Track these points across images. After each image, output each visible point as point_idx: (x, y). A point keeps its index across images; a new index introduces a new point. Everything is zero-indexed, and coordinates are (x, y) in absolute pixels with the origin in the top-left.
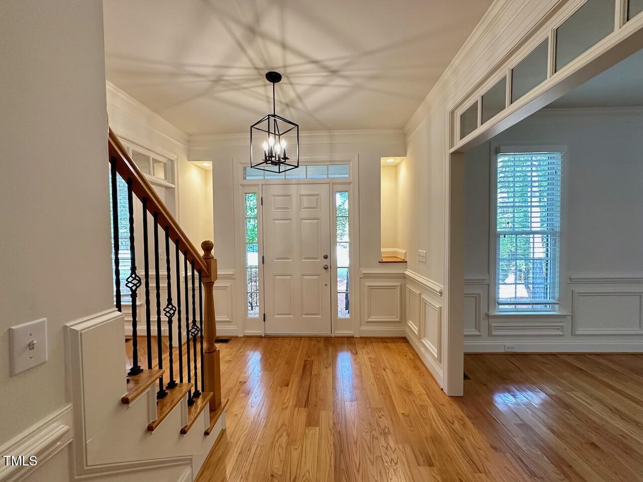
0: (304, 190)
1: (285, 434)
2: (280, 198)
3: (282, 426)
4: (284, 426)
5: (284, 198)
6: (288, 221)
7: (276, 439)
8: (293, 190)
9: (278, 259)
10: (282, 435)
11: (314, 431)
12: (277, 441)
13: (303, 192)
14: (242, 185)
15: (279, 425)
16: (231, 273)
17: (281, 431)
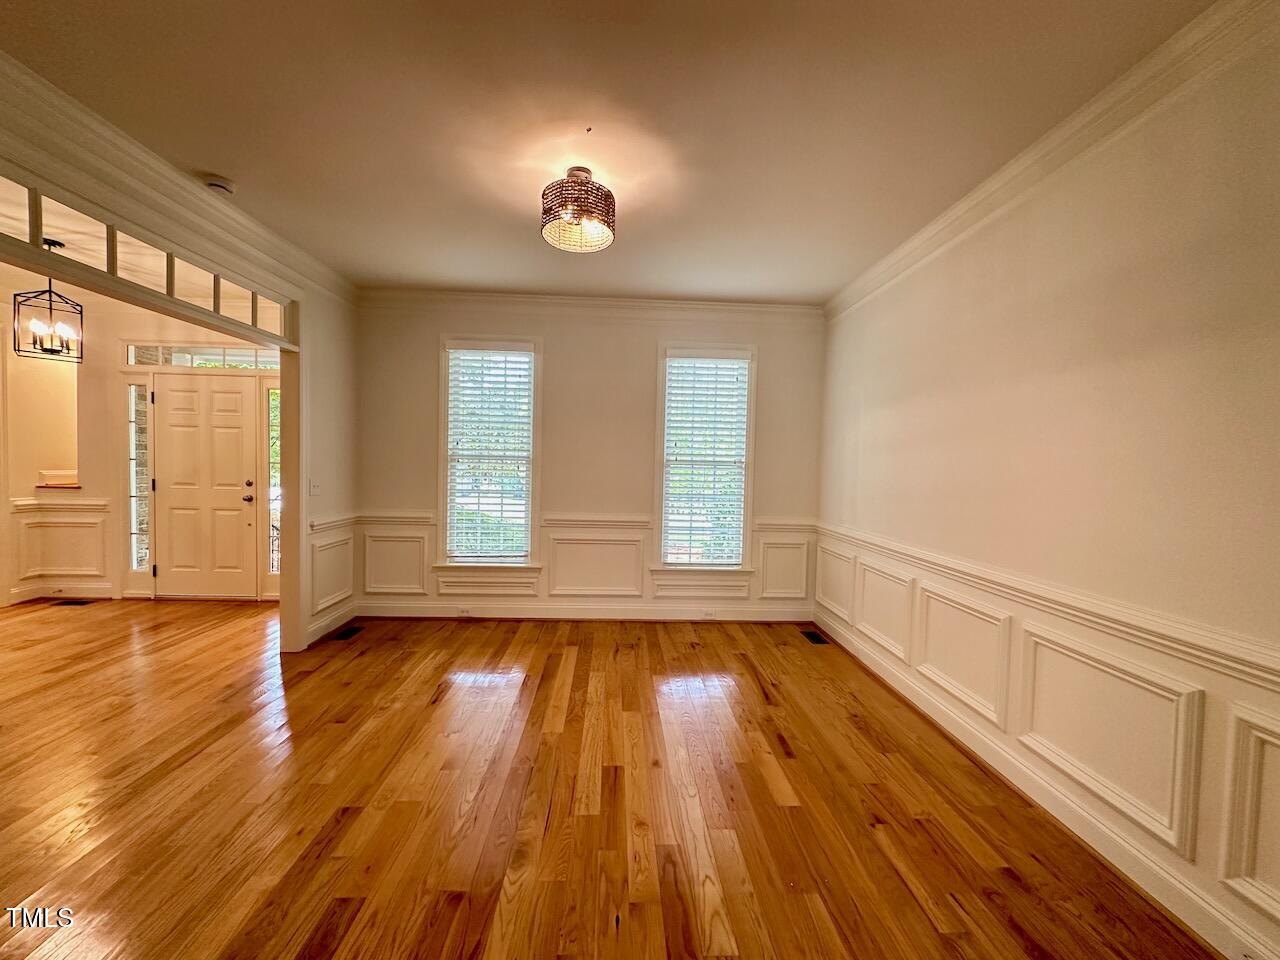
0: (216, 384)
2: (181, 394)
5: (187, 394)
6: (192, 429)
8: (202, 383)
9: (177, 484)
13: (216, 388)
14: (124, 373)
16: (102, 503)
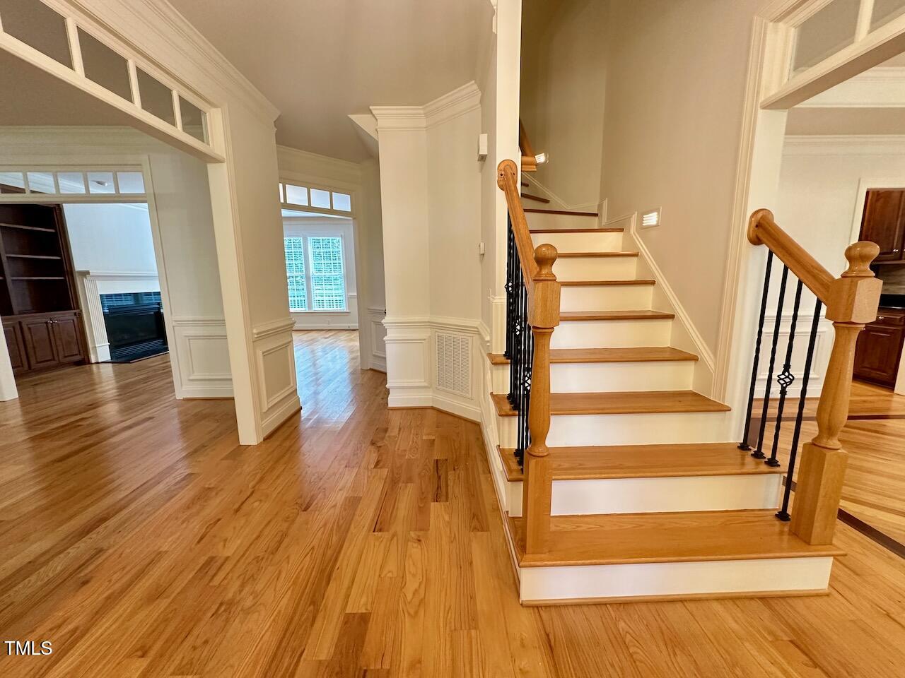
1: (409, 596)
3: (416, 613)
4: (412, 611)
7: (423, 586)
10: (414, 594)
11: (358, 604)
12: (420, 583)
15: (422, 613)
17: (416, 601)
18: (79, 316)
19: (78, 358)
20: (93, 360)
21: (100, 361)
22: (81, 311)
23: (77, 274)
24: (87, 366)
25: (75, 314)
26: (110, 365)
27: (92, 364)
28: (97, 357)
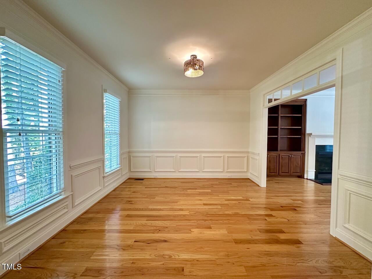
18: (304, 155)
19: (299, 174)
20: (305, 177)
21: (308, 178)
22: (305, 152)
23: (307, 135)
24: (302, 179)
25: (302, 153)
26: (314, 183)
27: (304, 178)
28: (307, 176)
